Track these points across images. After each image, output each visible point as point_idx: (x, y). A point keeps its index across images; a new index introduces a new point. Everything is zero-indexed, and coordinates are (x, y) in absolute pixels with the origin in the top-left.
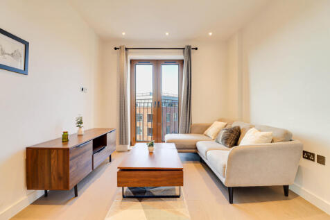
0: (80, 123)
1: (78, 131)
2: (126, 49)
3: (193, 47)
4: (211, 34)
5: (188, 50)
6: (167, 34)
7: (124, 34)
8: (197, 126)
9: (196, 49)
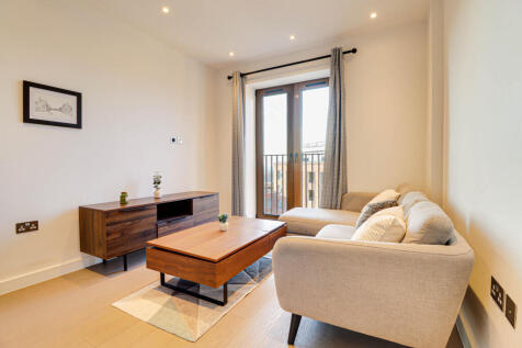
0: (157, 183)
1: (155, 193)
2: (242, 75)
3: (345, 50)
4: (374, 16)
5: (337, 57)
6: (292, 37)
7: (231, 54)
8: (354, 196)
9: (354, 51)
